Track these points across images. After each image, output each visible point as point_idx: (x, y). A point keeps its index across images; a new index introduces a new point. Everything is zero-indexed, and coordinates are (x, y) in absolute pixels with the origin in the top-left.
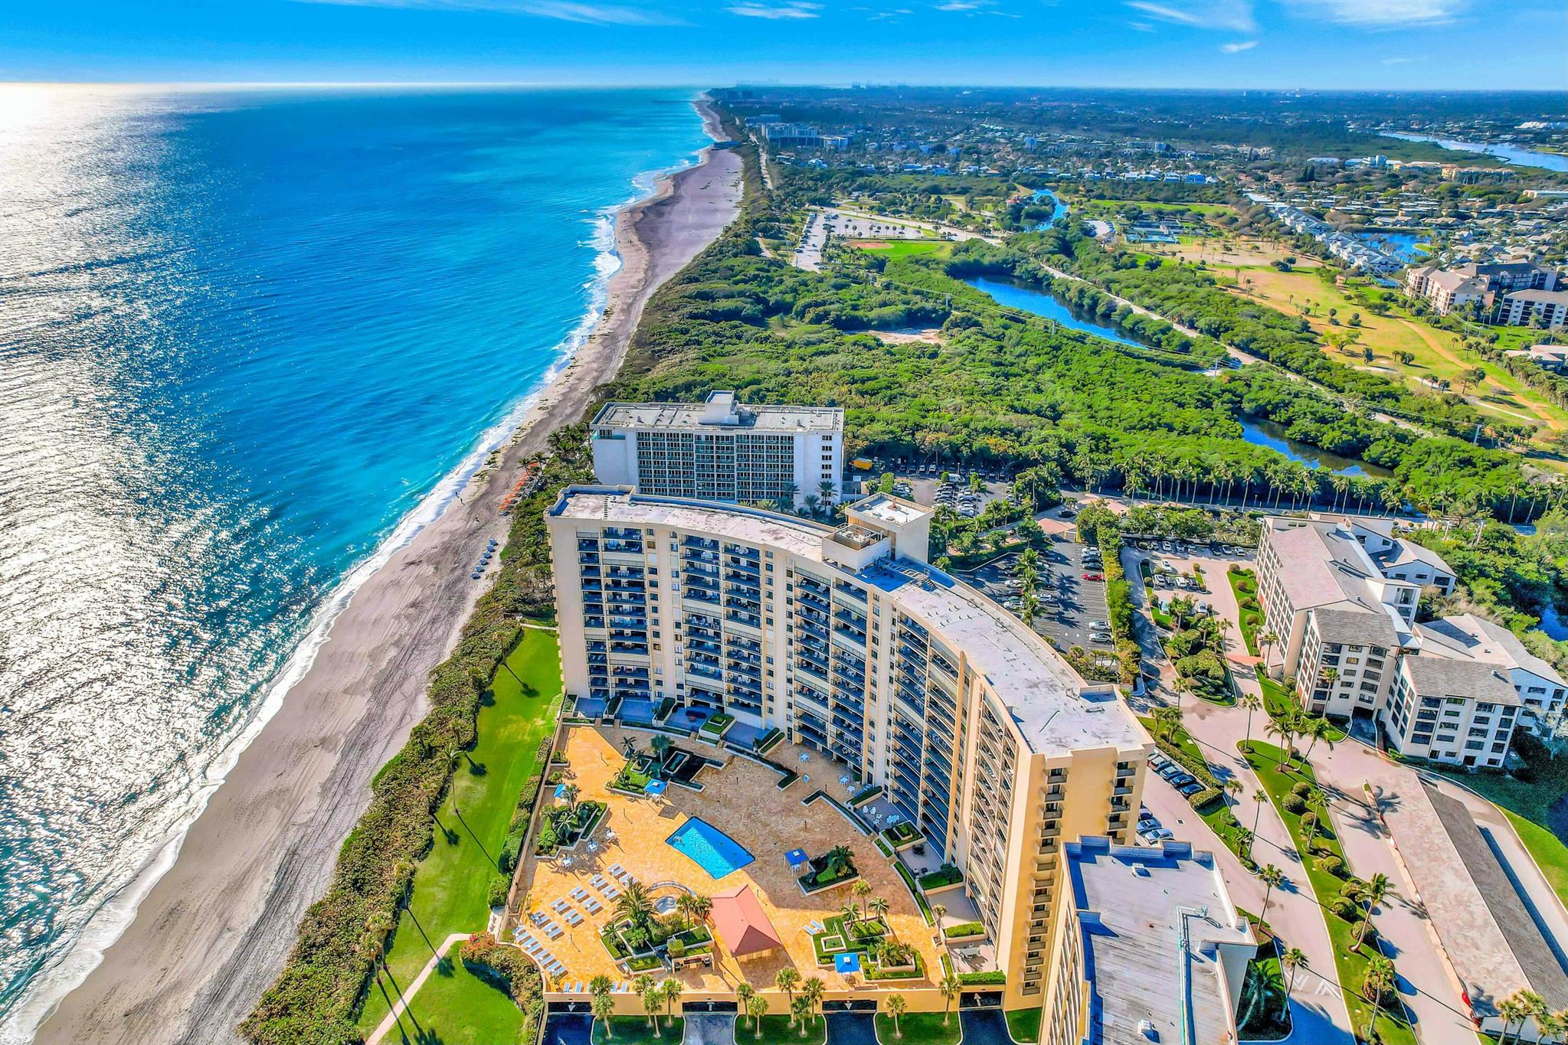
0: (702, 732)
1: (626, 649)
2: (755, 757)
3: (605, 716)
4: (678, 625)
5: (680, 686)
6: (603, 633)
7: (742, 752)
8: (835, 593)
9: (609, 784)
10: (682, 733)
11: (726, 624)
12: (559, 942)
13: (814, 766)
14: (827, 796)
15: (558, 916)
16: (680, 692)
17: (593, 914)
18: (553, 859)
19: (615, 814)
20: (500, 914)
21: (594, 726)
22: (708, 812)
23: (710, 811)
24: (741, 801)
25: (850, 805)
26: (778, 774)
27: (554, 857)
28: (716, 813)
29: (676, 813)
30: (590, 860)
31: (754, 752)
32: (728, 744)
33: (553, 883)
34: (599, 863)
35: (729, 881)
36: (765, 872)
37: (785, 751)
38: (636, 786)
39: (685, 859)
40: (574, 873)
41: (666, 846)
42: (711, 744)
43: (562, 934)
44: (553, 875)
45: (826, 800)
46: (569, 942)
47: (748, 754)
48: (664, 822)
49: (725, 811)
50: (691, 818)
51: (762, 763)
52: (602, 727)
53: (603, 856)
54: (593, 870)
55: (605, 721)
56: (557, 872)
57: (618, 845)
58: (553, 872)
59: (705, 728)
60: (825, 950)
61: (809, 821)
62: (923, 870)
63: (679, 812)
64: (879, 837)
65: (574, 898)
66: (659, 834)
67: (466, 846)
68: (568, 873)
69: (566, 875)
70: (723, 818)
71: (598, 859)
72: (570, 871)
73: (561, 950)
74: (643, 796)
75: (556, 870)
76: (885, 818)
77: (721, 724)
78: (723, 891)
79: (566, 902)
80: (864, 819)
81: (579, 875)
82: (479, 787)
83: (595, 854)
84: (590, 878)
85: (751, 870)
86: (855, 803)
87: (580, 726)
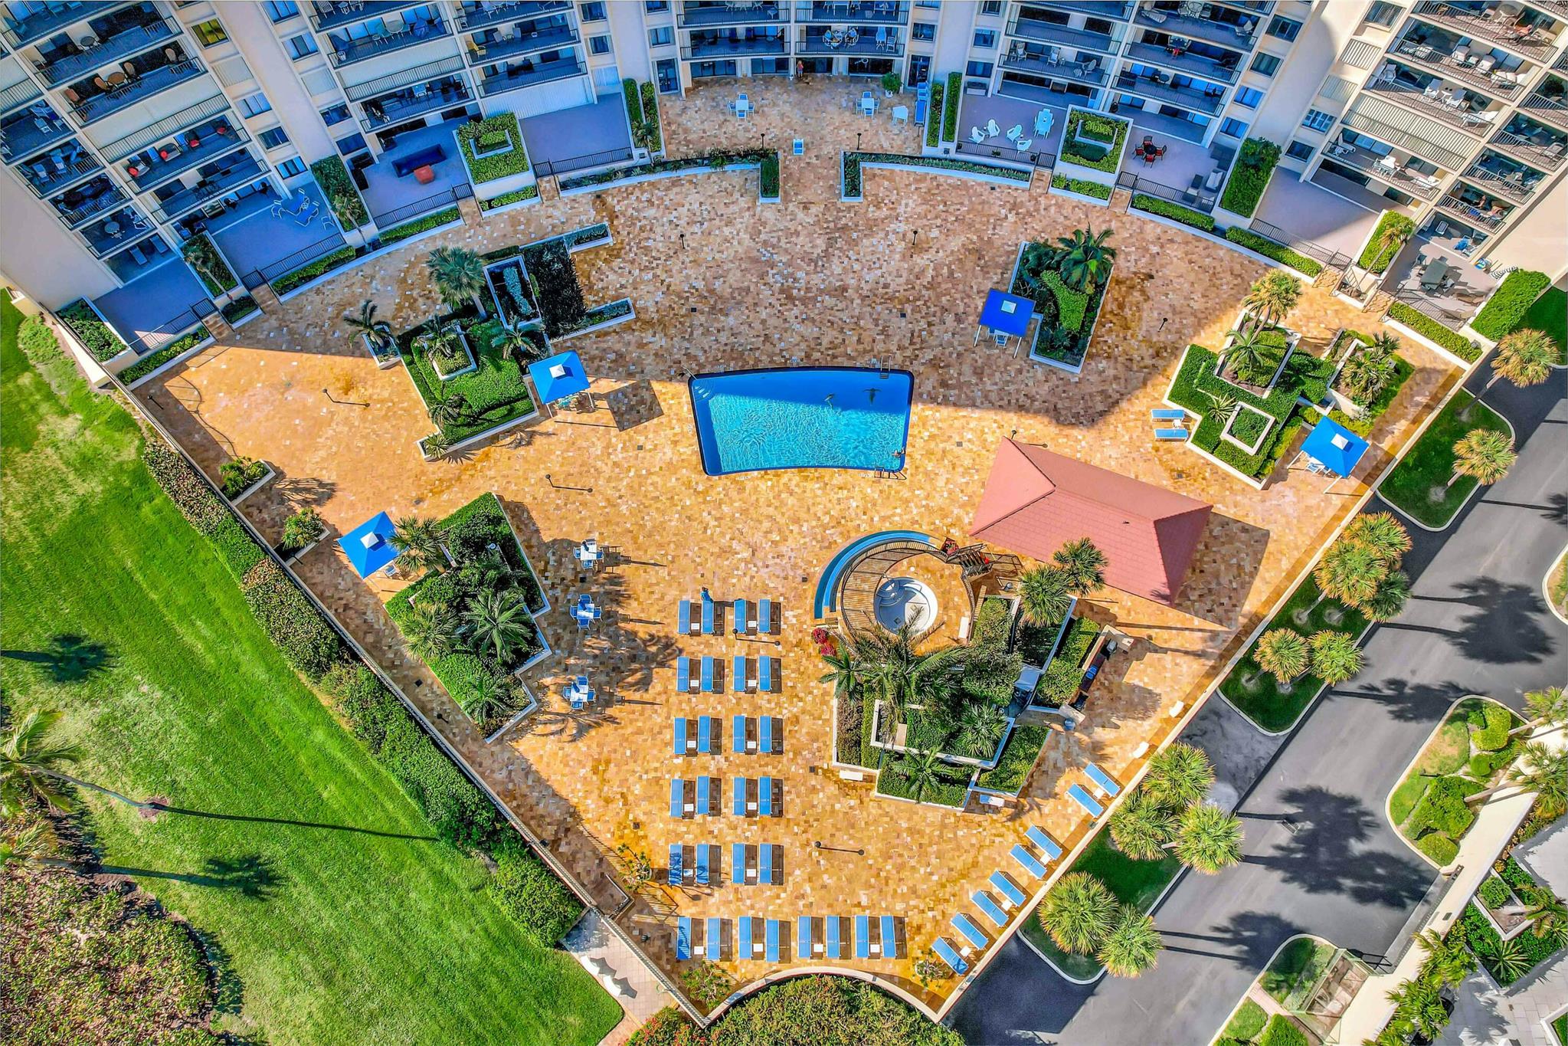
0: (484, 190)
2: (645, 169)
3: (221, 302)
7: (611, 177)
9: (430, 446)
10: (439, 220)
12: (796, 875)
13: (773, 113)
14: (875, 157)
15: (717, 825)
16: (343, 130)
17: (778, 751)
18: (538, 711)
19: (527, 501)
20: (600, 945)
21: (218, 342)
22: (705, 347)
23: (706, 342)
24: (734, 278)
25: (942, 145)
26: (736, 173)
27: (534, 705)
28: (723, 338)
29: (646, 395)
30: (614, 638)
31: (637, 161)
32: (562, 177)
33: (608, 762)
34: (642, 631)
35: (930, 453)
36: (960, 386)
37: (683, 120)
38: (500, 405)
39: (791, 477)
40: (622, 701)
41: (719, 482)
42: (525, 204)
43: (778, 853)
44: (581, 745)
45: (876, 166)
46: (815, 854)
47: (628, 172)
48: (648, 433)
49: (731, 321)
50: (690, 382)
51: (674, 174)
52: (239, 331)
53: (631, 609)
54: (651, 659)
55: (231, 312)
56: (582, 730)
57: (628, 561)
58: (574, 739)
59: (480, 176)
60: (1251, 451)
61: (902, 227)
62: (1198, 182)
63: (649, 388)
64: (1057, 171)
65: (692, 753)
66: (671, 467)
67: (299, 863)
68: (609, 711)
69: (612, 720)
70: (749, 338)
71: (629, 626)
72: (608, 704)
73: (824, 887)
74: (536, 414)
75: (572, 728)
76: (1029, 131)
77: (504, 143)
78: (940, 482)
79: (689, 777)
80: (996, 155)
81: (637, 696)
82: (129, 698)
83: (608, 621)
84: (666, 679)
85: (933, 399)
86: (949, 135)
87: (182, 367)
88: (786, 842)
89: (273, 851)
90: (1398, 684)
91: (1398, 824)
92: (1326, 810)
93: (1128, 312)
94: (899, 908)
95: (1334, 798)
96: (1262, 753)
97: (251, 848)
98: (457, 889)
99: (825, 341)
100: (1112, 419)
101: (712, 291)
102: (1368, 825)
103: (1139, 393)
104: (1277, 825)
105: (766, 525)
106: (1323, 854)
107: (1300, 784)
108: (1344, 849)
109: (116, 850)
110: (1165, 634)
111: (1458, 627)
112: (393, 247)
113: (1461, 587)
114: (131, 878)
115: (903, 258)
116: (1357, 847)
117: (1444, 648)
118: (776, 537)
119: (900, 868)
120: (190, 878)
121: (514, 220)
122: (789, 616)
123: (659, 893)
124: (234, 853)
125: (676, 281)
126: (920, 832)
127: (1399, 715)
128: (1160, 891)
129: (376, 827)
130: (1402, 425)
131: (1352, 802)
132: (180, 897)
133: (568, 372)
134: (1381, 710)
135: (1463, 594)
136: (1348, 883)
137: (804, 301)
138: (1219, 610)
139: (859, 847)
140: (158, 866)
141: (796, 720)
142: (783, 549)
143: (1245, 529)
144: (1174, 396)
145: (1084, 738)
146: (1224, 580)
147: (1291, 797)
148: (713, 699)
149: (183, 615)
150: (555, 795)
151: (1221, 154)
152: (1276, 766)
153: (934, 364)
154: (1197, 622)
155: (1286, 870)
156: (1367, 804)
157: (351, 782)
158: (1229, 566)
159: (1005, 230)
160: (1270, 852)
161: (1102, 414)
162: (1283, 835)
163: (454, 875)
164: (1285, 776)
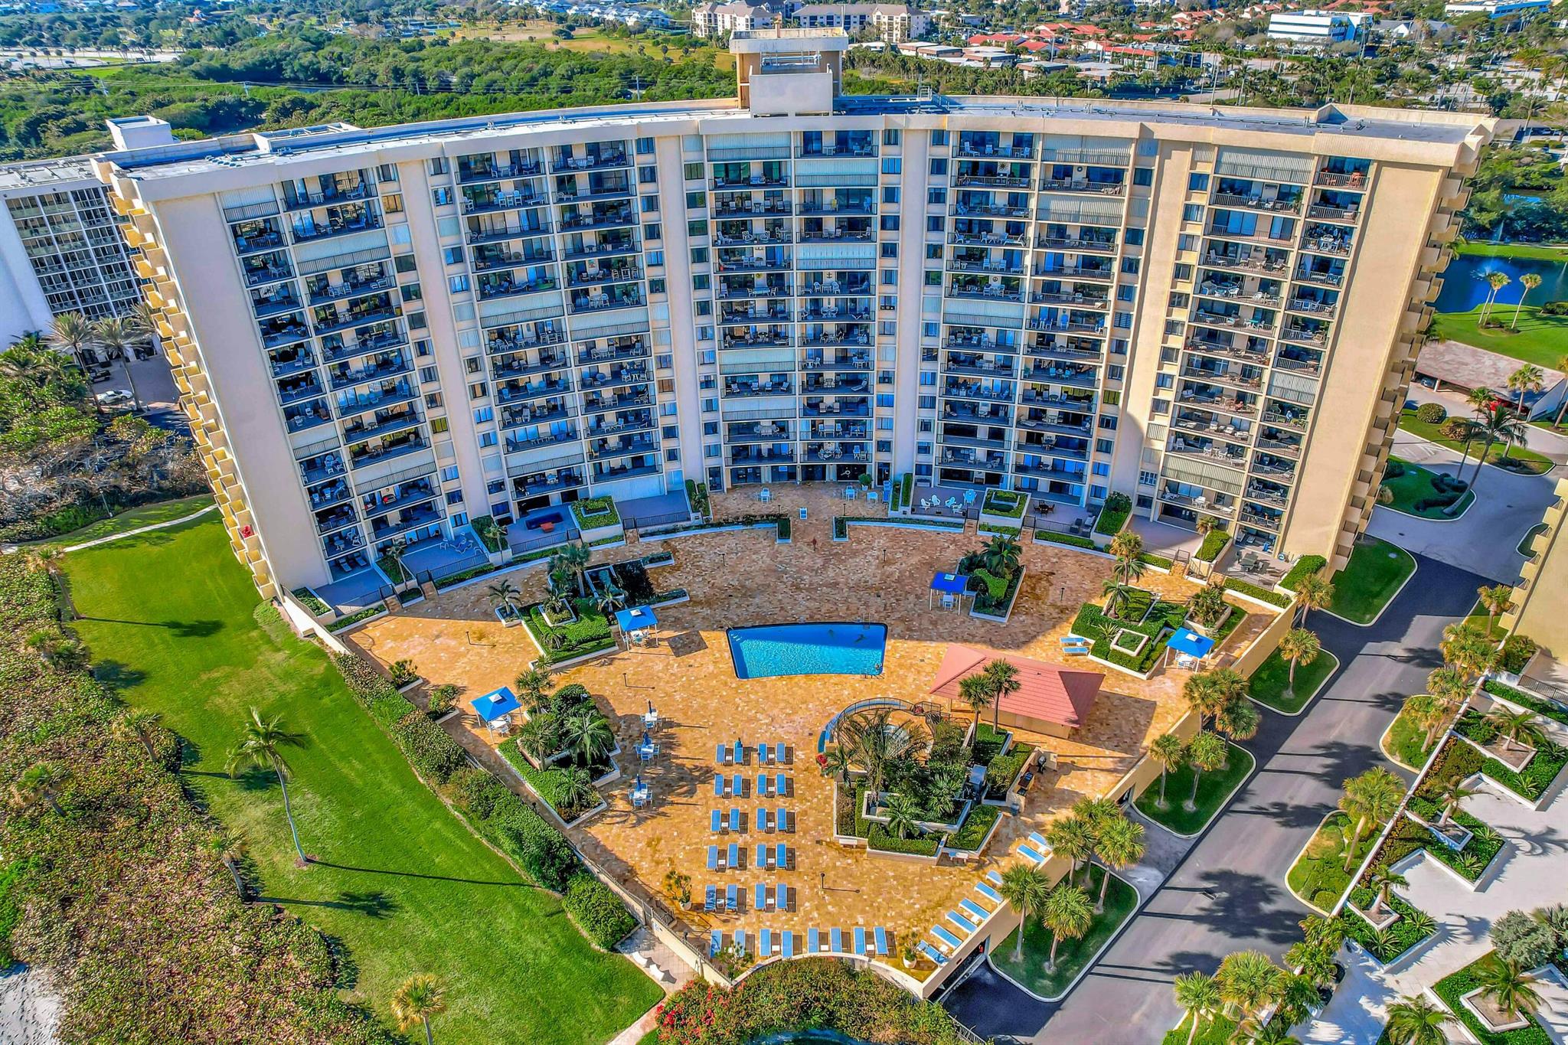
1: (375, 456)
2: (701, 527)
3: (399, 589)
4: (473, 364)
5: (497, 487)
6: (328, 435)
7: (674, 531)
8: (799, 168)
9: (539, 664)
11: (572, 323)
12: (806, 905)
13: (786, 500)
14: (856, 519)
15: (743, 876)
16: (498, 498)
17: (792, 830)
18: (607, 810)
19: (607, 694)
20: (649, 949)
21: (390, 614)
22: (738, 613)
23: (739, 611)
24: (760, 579)
25: (901, 509)
26: (759, 529)
27: (604, 806)
28: (751, 609)
29: (696, 638)
30: (668, 769)
31: (693, 522)
32: (641, 530)
33: (659, 840)
34: (689, 764)
35: (901, 666)
36: (921, 630)
37: (725, 504)
38: (593, 639)
39: (800, 679)
40: (672, 803)
41: (748, 684)
42: (615, 545)
43: (792, 893)
44: (640, 830)
45: (857, 524)
46: (821, 893)
47: (686, 529)
48: (696, 658)
49: (757, 600)
50: (727, 631)
51: (718, 530)
52: (407, 608)
53: (682, 752)
54: (693, 779)
55: (403, 597)
56: (640, 821)
57: (679, 725)
58: (634, 826)
59: (585, 526)
60: (1134, 654)
61: (876, 553)
62: (1079, 522)
63: (698, 635)
64: (981, 522)
65: (725, 832)
66: (713, 676)
67: (412, 899)
68: (661, 810)
69: (664, 814)
70: (768, 608)
71: (679, 761)
72: (662, 805)
73: (829, 913)
74: (616, 648)
75: (633, 819)
76: (960, 500)
77: (605, 509)
78: (910, 680)
79: (722, 847)
80: (939, 513)
81: (684, 800)
82: (297, 801)
83: (662, 758)
84: (707, 792)
85: (902, 637)
86: (906, 503)
87: (364, 627)
88: (798, 886)
89: (394, 891)
90: (1281, 806)
91: (1297, 891)
92: (1239, 885)
93: (1038, 591)
94: (889, 925)
95: (1243, 877)
96: (1179, 848)
97: (377, 889)
98: (535, 916)
99: (823, 610)
100: (1032, 645)
101: (743, 586)
102: (1272, 893)
103: (1052, 632)
104: (1198, 895)
105: (782, 705)
106: (1240, 913)
107: (1214, 868)
108: (1258, 909)
109: (271, 887)
110: (1085, 760)
111: (1320, 771)
112: (521, 566)
113: (1318, 747)
114: (279, 905)
115: (878, 567)
116: (1267, 908)
117: (1311, 784)
118: (788, 711)
119: (890, 900)
120: (327, 904)
121: (606, 553)
122: (799, 754)
123: (696, 919)
124: (363, 891)
125: (718, 582)
126: (905, 879)
127: (1285, 824)
128: (1107, 937)
129: (476, 878)
130: (1246, 643)
131: (1257, 879)
132: (317, 916)
133: (643, 614)
134: (1271, 821)
135: (1320, 752)
136: (1264, 931)
137: (807, 590)
138: (1125, 746)
139: (856, 888)
140: (302, 898)
141: (805, 813)
142: (795, 718)
143: (1137, 701)
144: (1075, 630)
145: (1029, 820)
146: (1126, 729)
147: (1207, 877)
148: (741, 801)
149: (343, 757)
150: (617, 859)
151: (1093, 509)
152: (1192, 858)
153: (902, 620)
154: (1107, 752)
155: (1210, 923)
156: (1270, 879)
157: (459, 851)
158: (1128, 721)
159: (948, 553)
160: (1196, 912)
161: (1025, 643)
162: (1205, 902)
163: (534, 907)
164: (1199, 863)
